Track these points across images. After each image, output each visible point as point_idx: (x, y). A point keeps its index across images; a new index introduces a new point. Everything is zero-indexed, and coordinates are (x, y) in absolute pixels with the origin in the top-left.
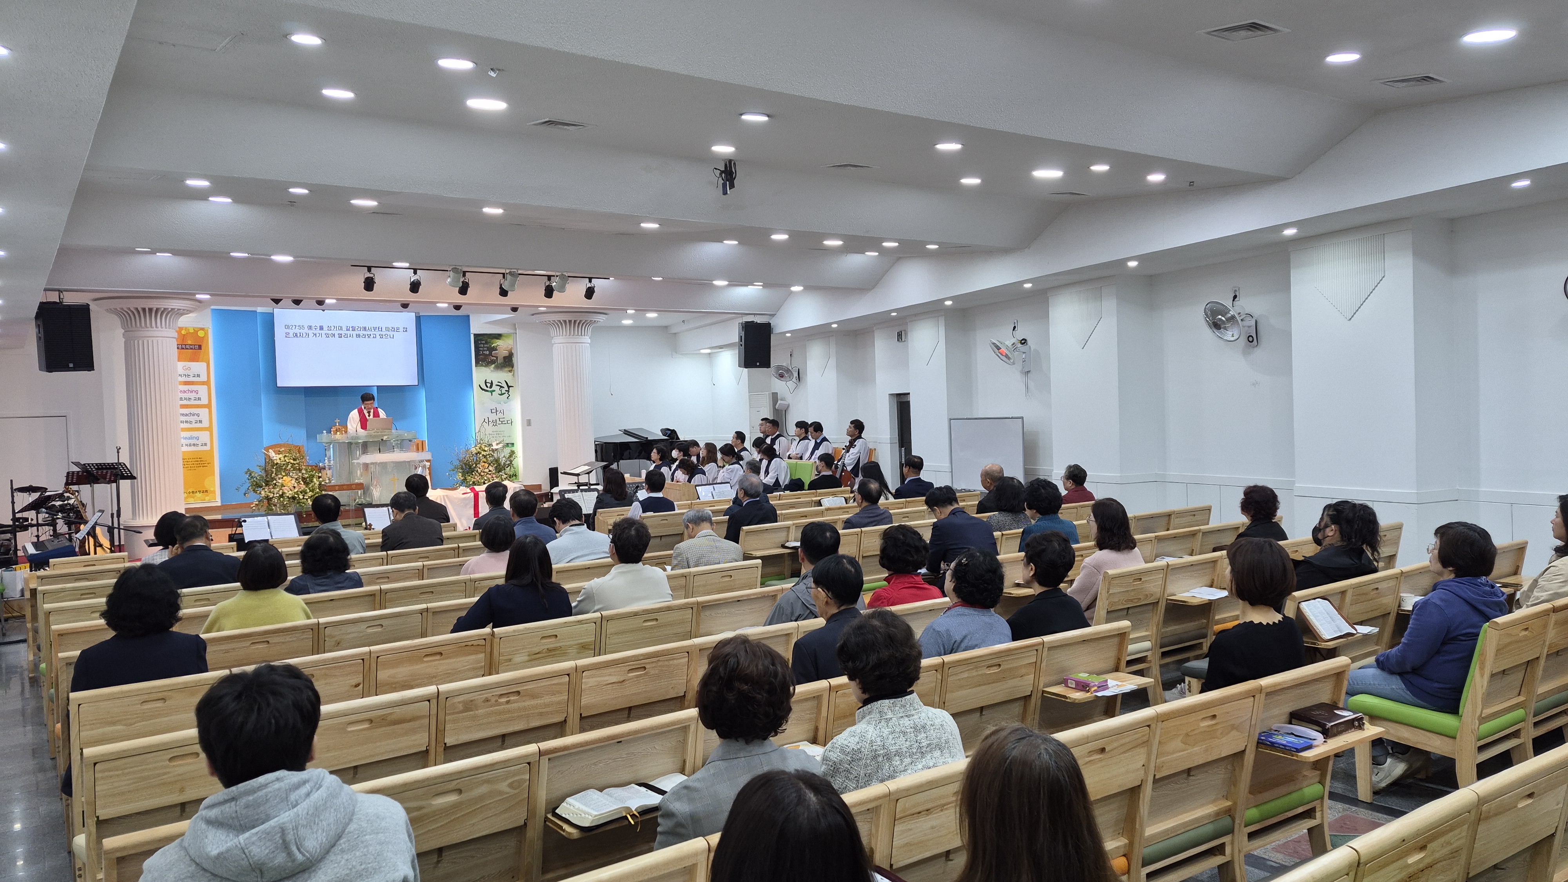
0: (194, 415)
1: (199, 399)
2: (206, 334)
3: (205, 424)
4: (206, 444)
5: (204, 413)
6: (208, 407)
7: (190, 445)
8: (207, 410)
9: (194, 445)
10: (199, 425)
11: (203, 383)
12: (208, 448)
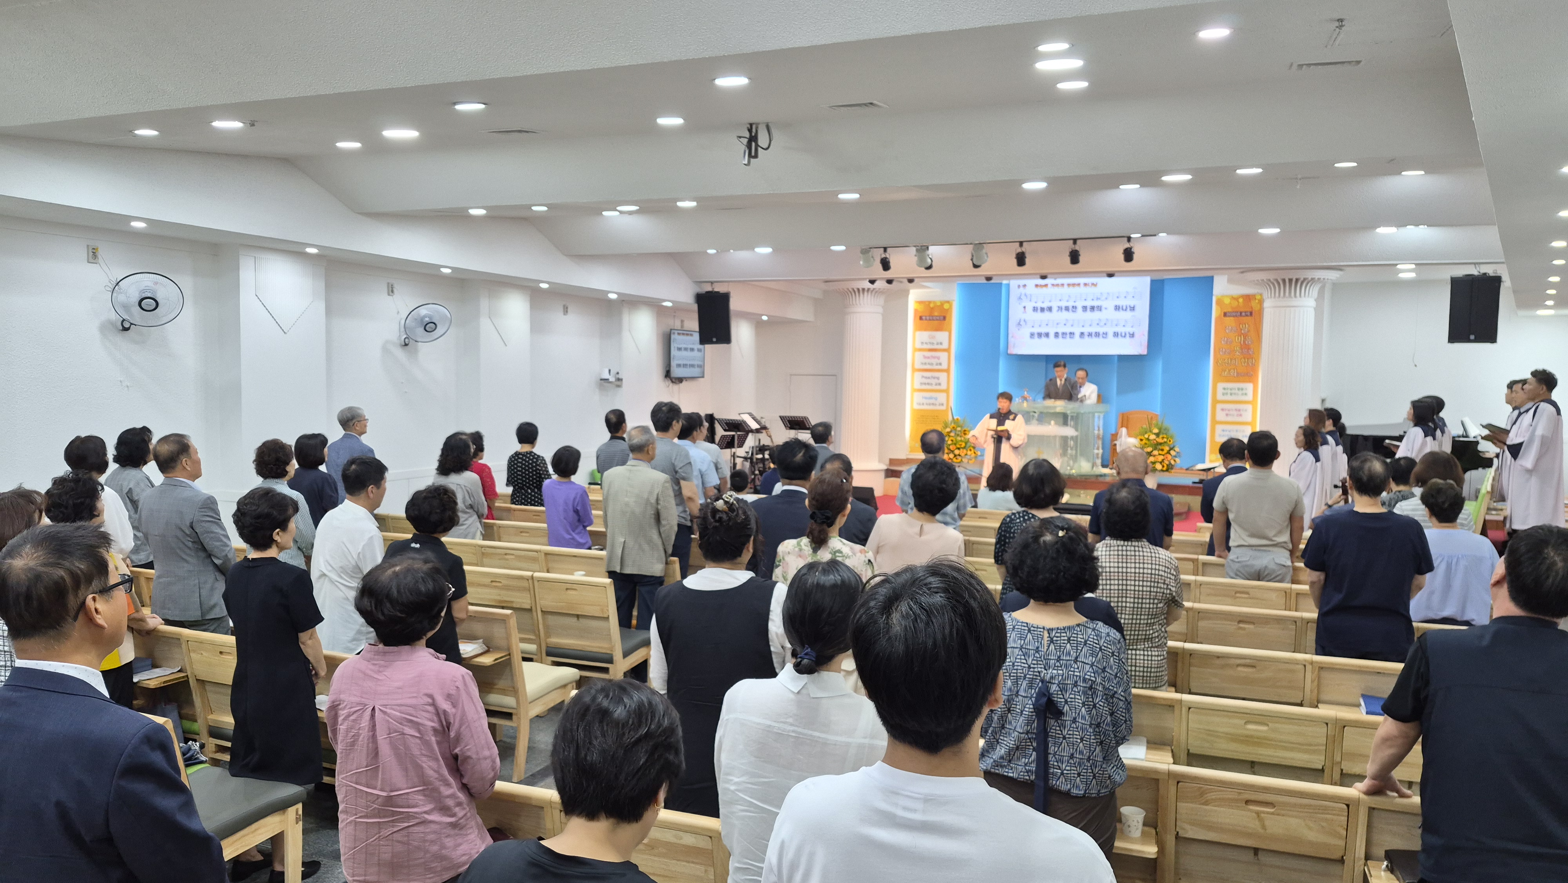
0: (934, 378)
1: (940, 364)
2: (951, 306)
3: (944, 386)
4: (942, 404)
5: (943, 376)
6: (947, 371)
7: (930, 404)
8: (945, 374)
9: (933, 404)
10: (938, 387)
11: (944, 350)
12: (944, 408)
